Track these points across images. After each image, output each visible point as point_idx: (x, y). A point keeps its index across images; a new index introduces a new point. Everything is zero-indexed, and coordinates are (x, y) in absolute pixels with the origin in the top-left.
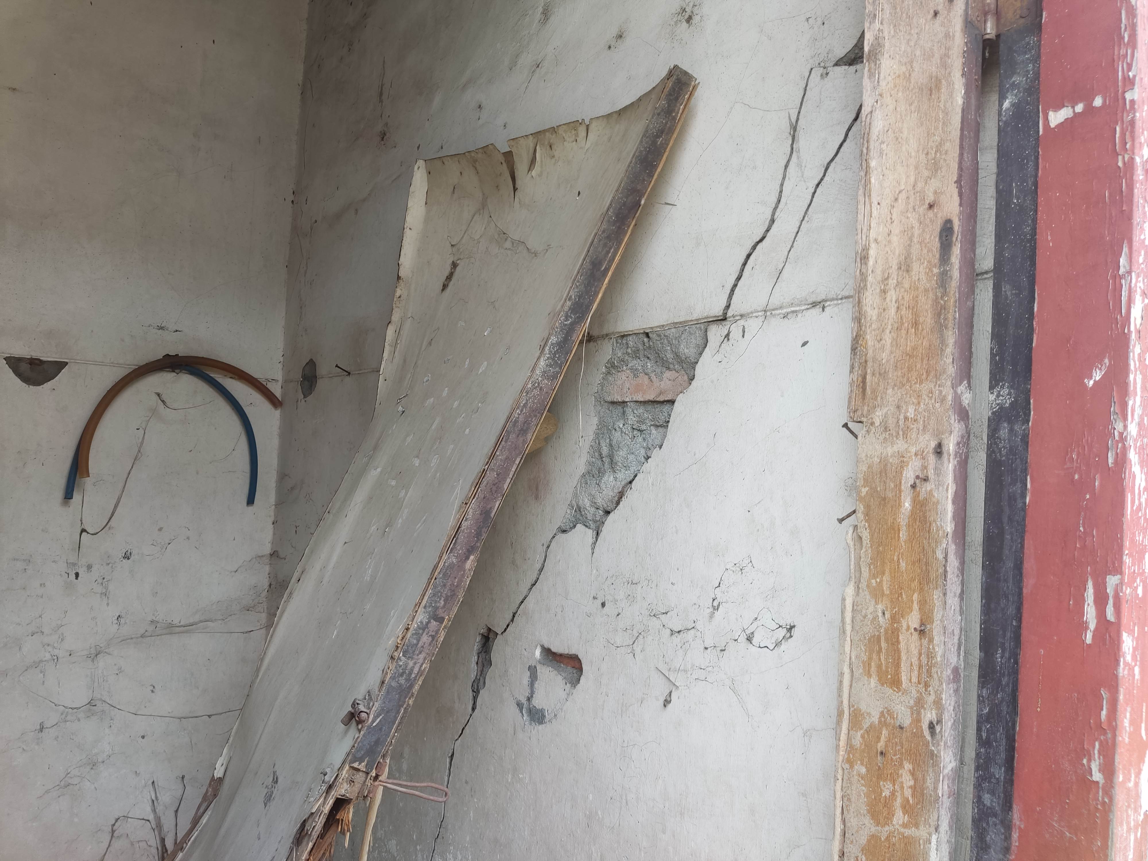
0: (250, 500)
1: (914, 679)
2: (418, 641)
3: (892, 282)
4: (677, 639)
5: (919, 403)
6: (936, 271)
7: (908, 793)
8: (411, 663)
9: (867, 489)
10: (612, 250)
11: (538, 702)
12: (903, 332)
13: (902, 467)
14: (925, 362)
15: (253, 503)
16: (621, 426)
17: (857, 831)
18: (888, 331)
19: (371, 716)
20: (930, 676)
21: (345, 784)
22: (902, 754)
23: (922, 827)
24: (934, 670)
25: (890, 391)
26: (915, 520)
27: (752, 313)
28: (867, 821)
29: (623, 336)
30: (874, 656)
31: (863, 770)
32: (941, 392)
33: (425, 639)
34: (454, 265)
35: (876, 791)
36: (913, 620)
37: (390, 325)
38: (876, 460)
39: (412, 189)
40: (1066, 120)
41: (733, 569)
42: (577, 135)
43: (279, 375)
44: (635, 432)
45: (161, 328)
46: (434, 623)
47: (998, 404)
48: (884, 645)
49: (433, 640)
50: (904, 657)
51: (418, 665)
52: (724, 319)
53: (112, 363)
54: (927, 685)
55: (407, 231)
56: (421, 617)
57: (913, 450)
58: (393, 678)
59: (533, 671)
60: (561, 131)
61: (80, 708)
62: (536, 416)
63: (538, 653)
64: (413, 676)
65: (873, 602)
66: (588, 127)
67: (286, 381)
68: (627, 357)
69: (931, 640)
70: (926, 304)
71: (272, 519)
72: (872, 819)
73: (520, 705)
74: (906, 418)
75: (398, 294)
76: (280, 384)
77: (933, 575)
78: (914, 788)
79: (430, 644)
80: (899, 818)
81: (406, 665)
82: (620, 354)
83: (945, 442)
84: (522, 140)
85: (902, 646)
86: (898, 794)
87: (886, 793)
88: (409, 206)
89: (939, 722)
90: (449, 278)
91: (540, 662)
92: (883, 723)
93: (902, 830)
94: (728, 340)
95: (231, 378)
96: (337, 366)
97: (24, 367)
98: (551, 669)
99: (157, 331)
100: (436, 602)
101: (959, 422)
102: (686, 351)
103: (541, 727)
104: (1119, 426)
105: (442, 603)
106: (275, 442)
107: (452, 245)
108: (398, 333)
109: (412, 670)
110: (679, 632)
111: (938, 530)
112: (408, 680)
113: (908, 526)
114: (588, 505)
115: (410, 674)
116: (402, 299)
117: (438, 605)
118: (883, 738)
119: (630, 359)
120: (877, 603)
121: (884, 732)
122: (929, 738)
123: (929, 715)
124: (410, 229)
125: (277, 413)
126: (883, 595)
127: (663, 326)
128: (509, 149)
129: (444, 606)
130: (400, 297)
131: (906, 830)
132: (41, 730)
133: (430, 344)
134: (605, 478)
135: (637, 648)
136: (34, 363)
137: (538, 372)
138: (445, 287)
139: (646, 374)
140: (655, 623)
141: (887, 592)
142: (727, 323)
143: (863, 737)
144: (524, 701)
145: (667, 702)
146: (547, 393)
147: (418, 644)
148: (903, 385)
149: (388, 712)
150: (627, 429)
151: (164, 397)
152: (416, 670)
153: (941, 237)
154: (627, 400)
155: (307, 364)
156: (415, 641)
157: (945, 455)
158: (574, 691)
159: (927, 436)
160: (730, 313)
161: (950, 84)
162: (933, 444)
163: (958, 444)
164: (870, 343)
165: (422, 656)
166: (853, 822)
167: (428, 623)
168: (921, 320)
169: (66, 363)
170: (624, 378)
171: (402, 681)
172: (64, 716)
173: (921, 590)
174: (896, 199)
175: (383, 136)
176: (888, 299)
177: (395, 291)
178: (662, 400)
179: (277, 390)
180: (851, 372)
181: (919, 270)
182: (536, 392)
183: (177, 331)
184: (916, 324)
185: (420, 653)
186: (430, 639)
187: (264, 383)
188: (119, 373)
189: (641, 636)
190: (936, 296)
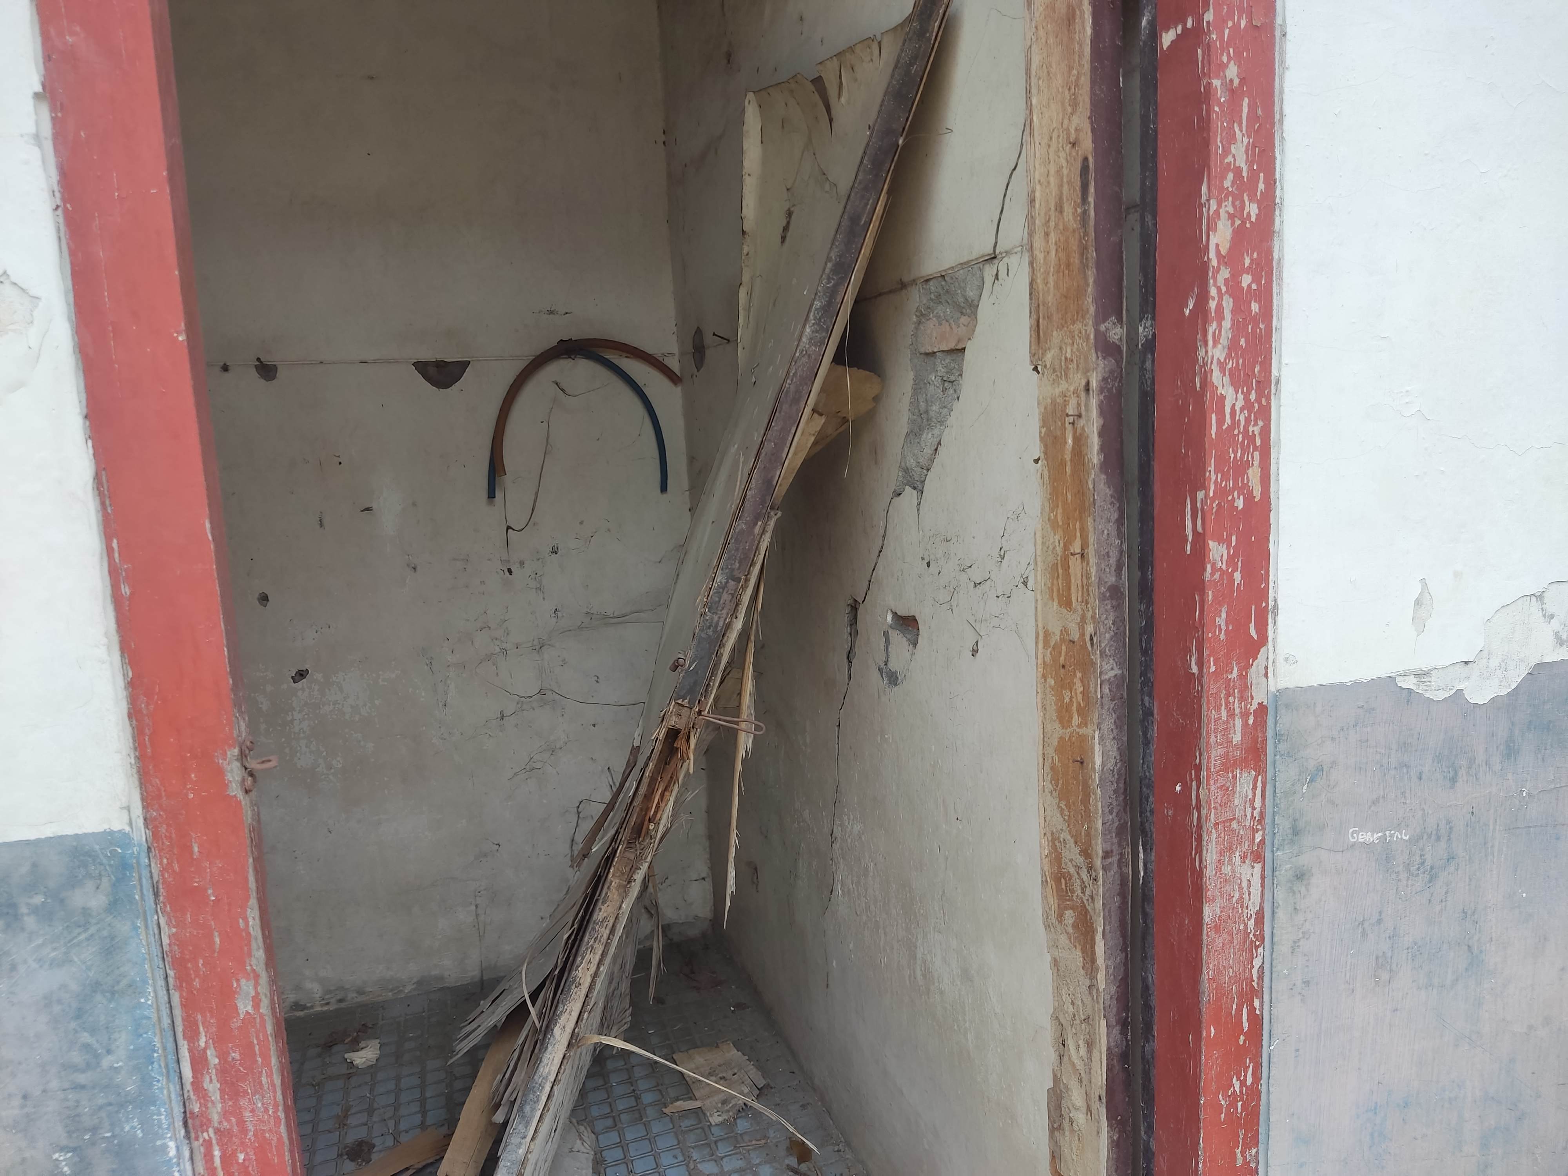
0: (664, 488)
1: (1080, 600)
2: (720, 598)
3: (1052, 224)
4: (979, 590)
5: (1073, 343)
6: (1079, 210)
7: (1080, 697)
8: (716, 618)
9: (1045, 429)
10: (871, 201)
11: (893, 665)
12: (1061, 274)
13: (1065, 406)
14: (1076, 302)
15: (666, 490)
16: (933, 378)
17: (1051, 736)
18: (1051, 274)
19: (688, 663)
20: (1089, 595)
21: (674, 718)
22: (1074, 665)
23: (1089, 726)
24: (1090, 589)
25: (1055, 333)
26: (1075, 455)
27: (1013, 248)
28: (1057, 725)
29: (927, 281)
30: (1055, 582)
31: (1053, 682)
32: (1086, 331)
33: (726, 597)
34: (790, 214)
35: (1060, 698)
36: (1076, 547)
37: (741, 287)
38: (1049, 401)
39: (745, 128)
40: (1172, 42)
41: (1012, 517)
42: (872, 54)
43: (675, 349)
44: (946, 384)
45: (551, 312)
46: (732, 583)
47: (1145, 336)
48: (1060, 571)
49: (733, 597)
50: (1073, 581)
51: (722, 619)
52: (993, 258)
53: (511, 356)
54: (1087, 603)
55: (746, 177)
56: (720, 578)
57: (1072, 389)
58: (702, 630)
59: (886, 634)
60: (858, 49)
61: (531, 697)
62: (806, 384)
63: (889, 618)
64: (719, 628)
65: (1052, 534)
66: (880, 43)
67: (682, 354)
68: (932, 304)
69: (1088, 563)
70: (1074, 244)
71: (688, 506)
72: (1060, 723)
73: (880, 670)
74: (1066, 358)
75: (745, 252)
76: (677, 357)
77: (1087, 504)
78: (1083, 693)
79: (730, 601)
80: (1076, 720)
81: (712, 619)
82: (925, 302)
83: (1090, 380)
84: (828, 62)
85: (1071, 570)
86: (1074, 700)
87: (1067, 700)
88: (745, 148)
89: (1095, 634)
90: (786, 228)
91: (891, 627)
92: (1062, 640)
93: (1078, 730)
94: (998, 279)
95: (626, 357)
96: (714, 334)
97: (432, 370)
98: (898, 632)
99: (548, 316)
100: (731, 565)
101: (1104, 358)
102: (971, 294)
103: (896, 689)
104: (1202, 352)
105: (737, 565)
106: (681, 423)
107: (788, 189)
108: (750, 294)
109: (717, 623)
110: (980, 583)
111: (1089, 463)
112: (715, 631)
113: (1071, 460)
114: (914, 465)
115: (716, 627)
116: (750, 255)
117: (734, 567)
118: (1063, 654)
119: (936, 305)
120: (1055, 535)
121: (1064, 648)
122: (1090, 649)
123: (1089, 629)
124: (749, 175)
125: (678, 390)
126: (1058, 526)
127: (953, 267)
128: (818, 75)
129: (739, 568)
130: (747, 255)
131: (1081, 730)
132: (502, 718)
133: (774, 305)
134: (924, 436)
135: (954, 603)
136: (440, 365)
137: (804, 339)
138: (783, 239)
139: (947, 321)
140: (963, 577)
141: (1060, 523)
142: (996, 261)
143: (1051, 654)
144: (882, 665)
145: (975, 652)
146: (815, 359)
147: (720, 601)
148: (1063, 327)
149: (701, 658)
150: (938, 382)
151: (563, 385)
152: (721, 624)
153: (1081, 176)
154: (935, 350)
155: (696, 332)
156: (717, 599)
157: (1091, 392)
158: (915, 651)
159: (1079, 375)
160: (997, 252)
161: (1082, 13)
162: (1083, 382)
163: (1104, 380)
164: (1041, 287)
165: (725, 611)
166: (1049, 727)
167: (727, 582)
168: (1072, 260)
169: (469, 362)
170: (932, 326)
171: (710, 632)
172: (519, 705)
173: (1081, 518)
174: (1051, 138)
175: (729, 56)
176: (1050, 242)
177: (742, 249)
178: (960, 348)
179: (674, 364)
180: (1030, 317)
181: (1068, 209)
182: (805, 360)
183: (566, 313)
184: (1068, 265)
185: (723, 608)
186: (730, 597)
187: (661, 359)
188: (521, 365)
189: (956, 592)
190: (1080, 236)
